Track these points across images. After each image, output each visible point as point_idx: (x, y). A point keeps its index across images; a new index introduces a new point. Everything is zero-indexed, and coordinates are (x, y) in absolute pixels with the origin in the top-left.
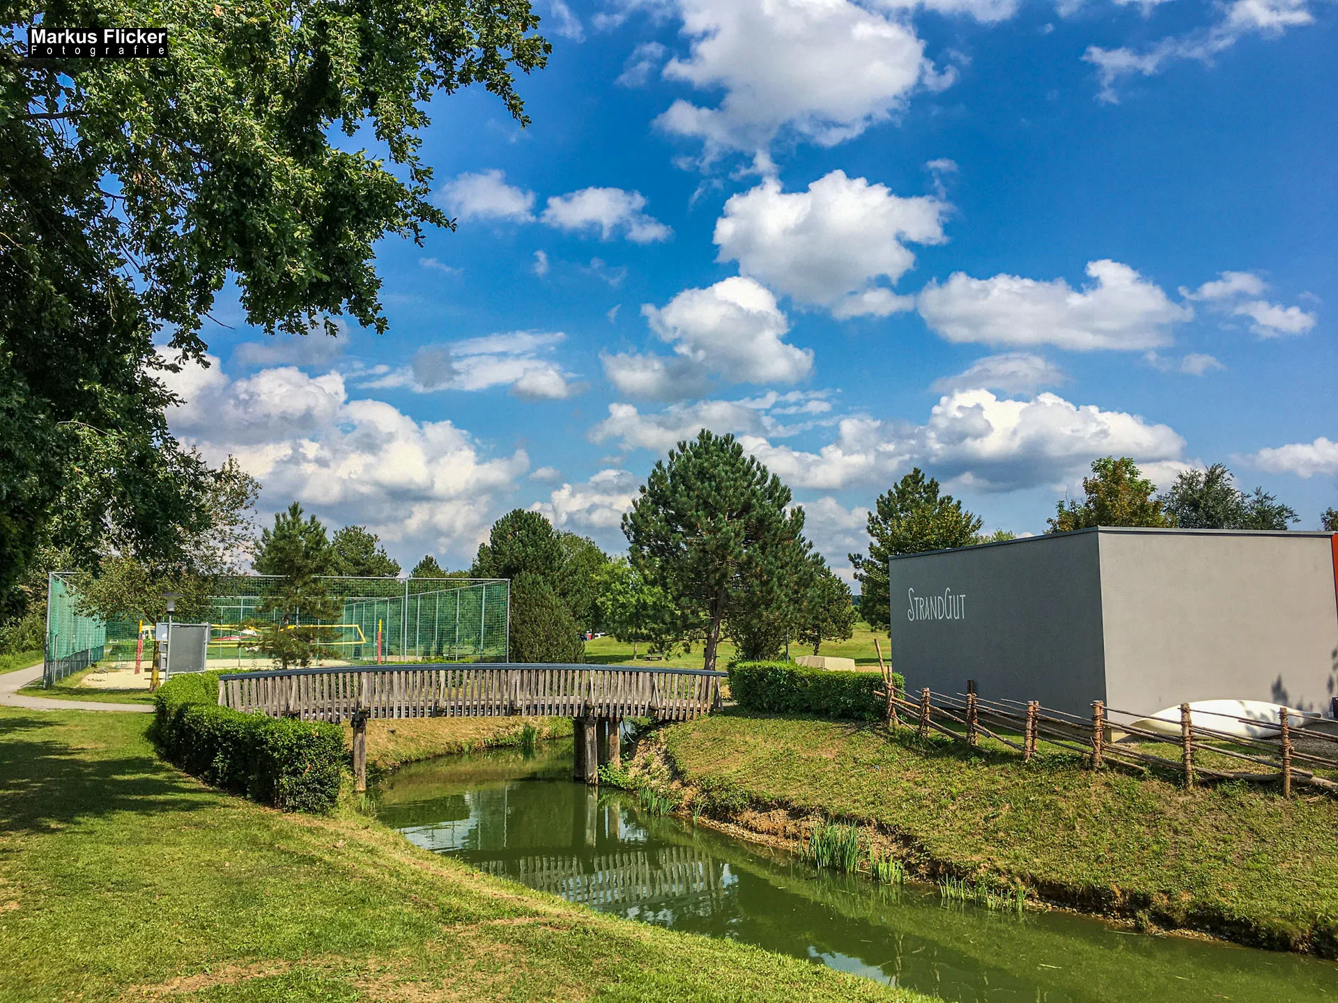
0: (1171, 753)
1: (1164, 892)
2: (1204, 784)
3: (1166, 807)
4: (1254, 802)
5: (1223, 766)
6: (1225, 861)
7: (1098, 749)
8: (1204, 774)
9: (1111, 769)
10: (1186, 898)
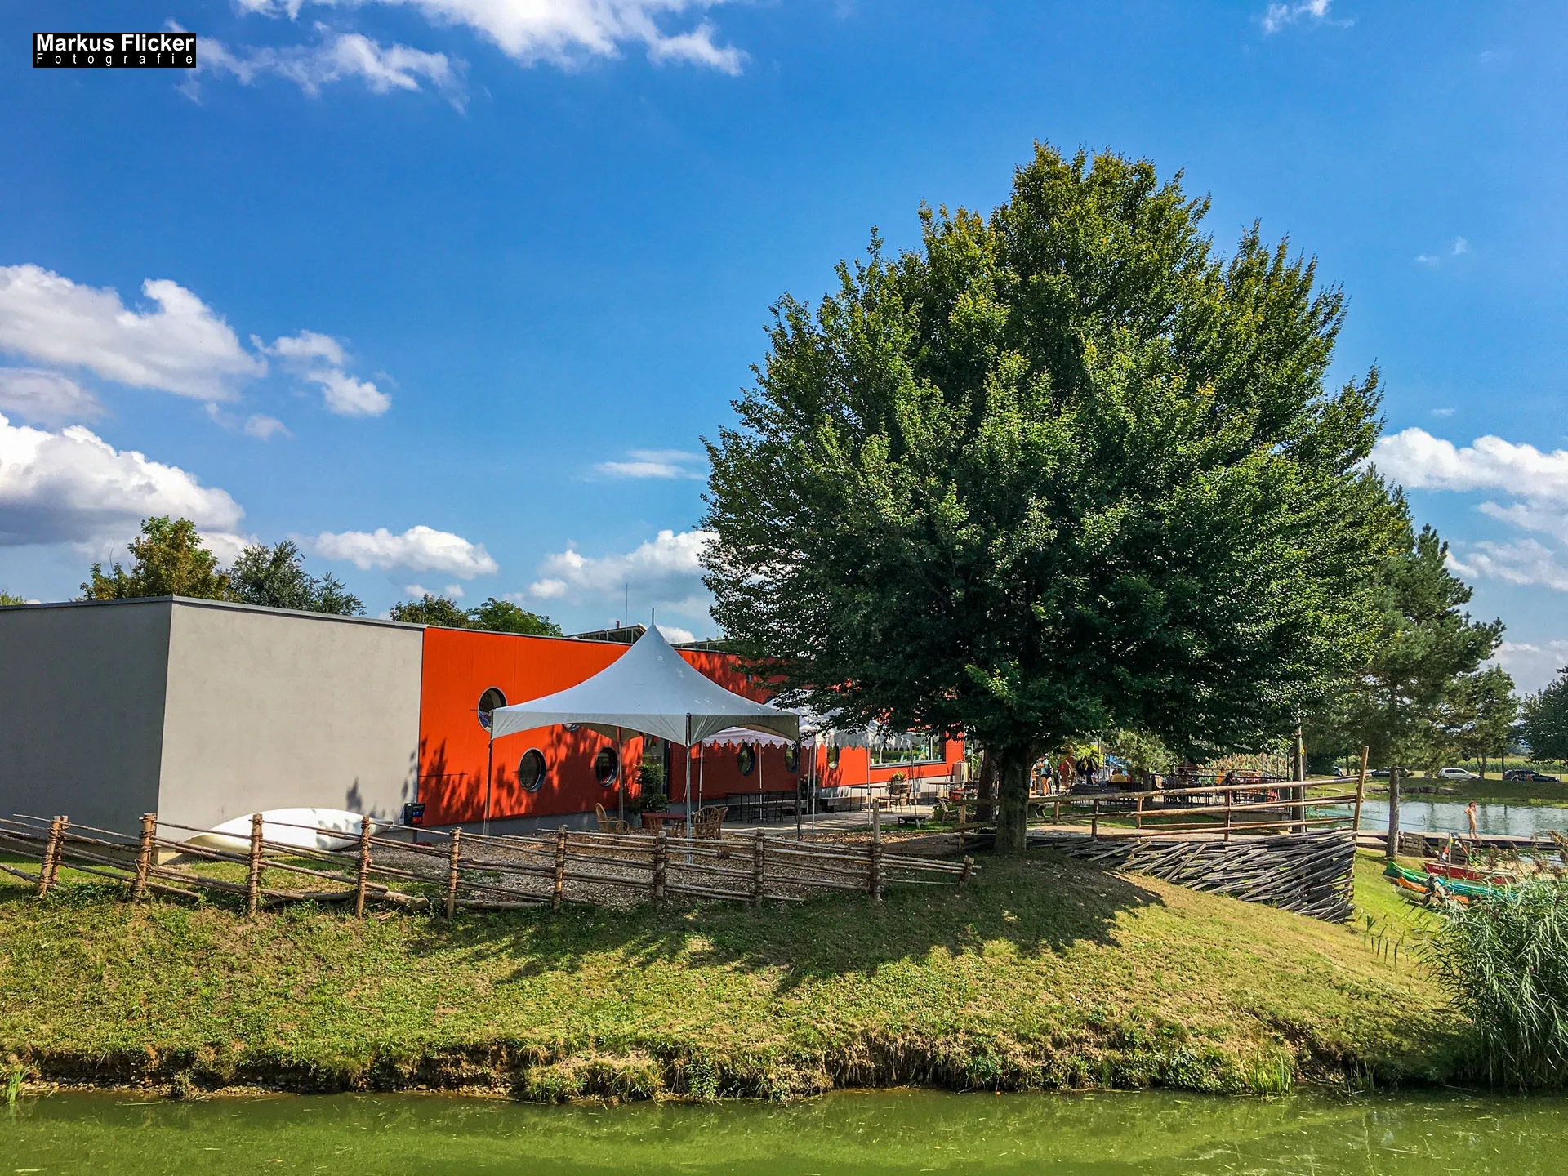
0: (234, 874)
1: (212, 1045)
2: (268, 909)
3: (223, 940)
4: (323, 926)
5: (291, 885)
6: (286, 997)
7: (143, 874)
8: (271, 897)
9: (157, 899)
10: (238, 1048)
